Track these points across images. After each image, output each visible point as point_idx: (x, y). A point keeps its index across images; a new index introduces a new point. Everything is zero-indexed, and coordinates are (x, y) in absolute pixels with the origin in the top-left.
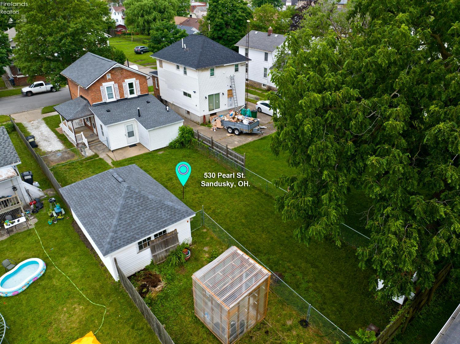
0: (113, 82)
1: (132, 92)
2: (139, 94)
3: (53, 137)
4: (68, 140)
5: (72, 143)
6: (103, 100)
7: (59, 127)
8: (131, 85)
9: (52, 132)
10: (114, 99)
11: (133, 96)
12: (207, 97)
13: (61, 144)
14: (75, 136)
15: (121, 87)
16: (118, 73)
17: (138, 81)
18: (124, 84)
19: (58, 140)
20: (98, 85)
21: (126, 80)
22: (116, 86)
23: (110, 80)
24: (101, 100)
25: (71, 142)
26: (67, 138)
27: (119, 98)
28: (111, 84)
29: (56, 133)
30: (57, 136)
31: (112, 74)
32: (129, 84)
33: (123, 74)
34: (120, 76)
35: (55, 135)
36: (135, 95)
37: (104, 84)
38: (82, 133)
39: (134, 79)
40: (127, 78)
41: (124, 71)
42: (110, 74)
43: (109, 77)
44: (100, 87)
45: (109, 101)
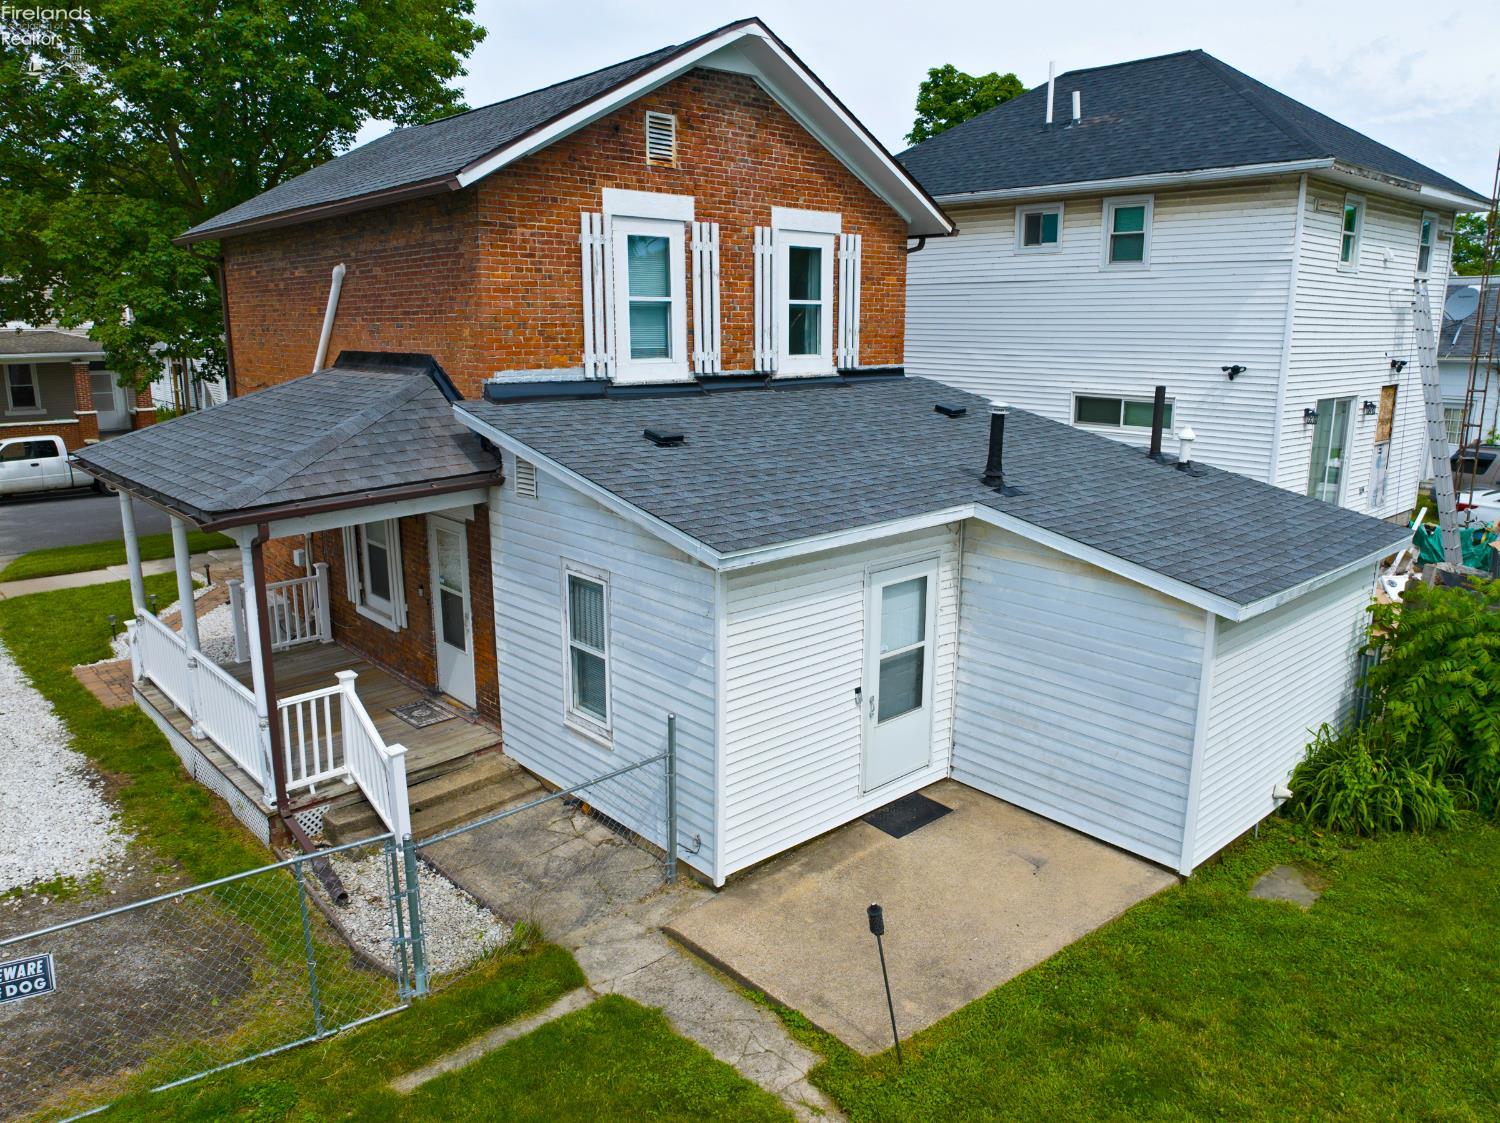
0: (684, 206)
1: (801, 340)
2: (851, 357)
3: (27, 740)
4: (175, 763)
5: (211, 798)
6: (589, 358)
7: (109, 654)
8: (805, 268)
9: (36, 698)
10: (673, 370)
11: (804, 364)
13: (99, 810)
14: (274, 715)
15: (737, 265)
16: (733, 130)
17: (853, 249)
18: (761, 247)
19: (77, 759)
21: (781, 215)
22: (709, 242)
23: (666, 180)
24: (573, 351)
25: (208, 778)
26: (163, 743)
27: (710, 360)
28: (671, 213)
29: (69, 701)
30: (72, 726)
31: (686, 122)
32: (795, 253)
33: (766, 151)
34: (741, 164)
35: (53, 722)
36: (817, 364)
37: (614, 199)
38: (347, 680)
39: (832, 221)
40: (787, 194)
41: (778, 128)
42: (672, 117)
43: (663, 142)
44: (585, 216)
45: (630, 372)
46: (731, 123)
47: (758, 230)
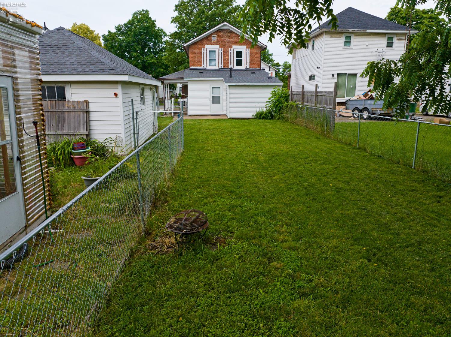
0: (218, 46)
1: (239, 63)
2: (248, 66)
6: (203, 65)
8: (239, 54)
10: (216, 67)
11: (239, 68)
12: (336, 76)
15: (226, 54)
16: (226, 36)
17: (248, 51)
18: (230, 51)
20: (200, 45)
21: (234, 47)
22: (221, 51)
23: (215, 43)
24: (201, 65)
27: (221, 66)
28: (216, 47)
31: (218, 36)
32: (237, 52)
33: (232, 38)
34: (227, 40)
36: (242, 68)
37: (207, 46)
38: (173, 99)
39: (245, 47)
40: (236, 43)
41: (234, 35)
42: (216, 36)
43: (214, 38)
44: (202, 48)
45: (209, 67)
46: (225, 35)
47: (230, 49)
